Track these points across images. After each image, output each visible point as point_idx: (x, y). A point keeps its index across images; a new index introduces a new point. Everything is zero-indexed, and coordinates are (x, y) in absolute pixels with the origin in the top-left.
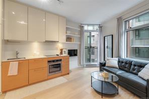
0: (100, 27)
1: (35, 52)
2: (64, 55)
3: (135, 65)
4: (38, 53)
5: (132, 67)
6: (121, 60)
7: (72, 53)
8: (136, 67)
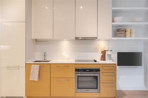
1: (64, 54)
2: (108, 61)
4: (67, 56)
7: (128, 59)
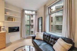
0: (36, 12)
3: (52, 38)
5: (51, 39)
6: (45, 34)
8: (52, 40)
